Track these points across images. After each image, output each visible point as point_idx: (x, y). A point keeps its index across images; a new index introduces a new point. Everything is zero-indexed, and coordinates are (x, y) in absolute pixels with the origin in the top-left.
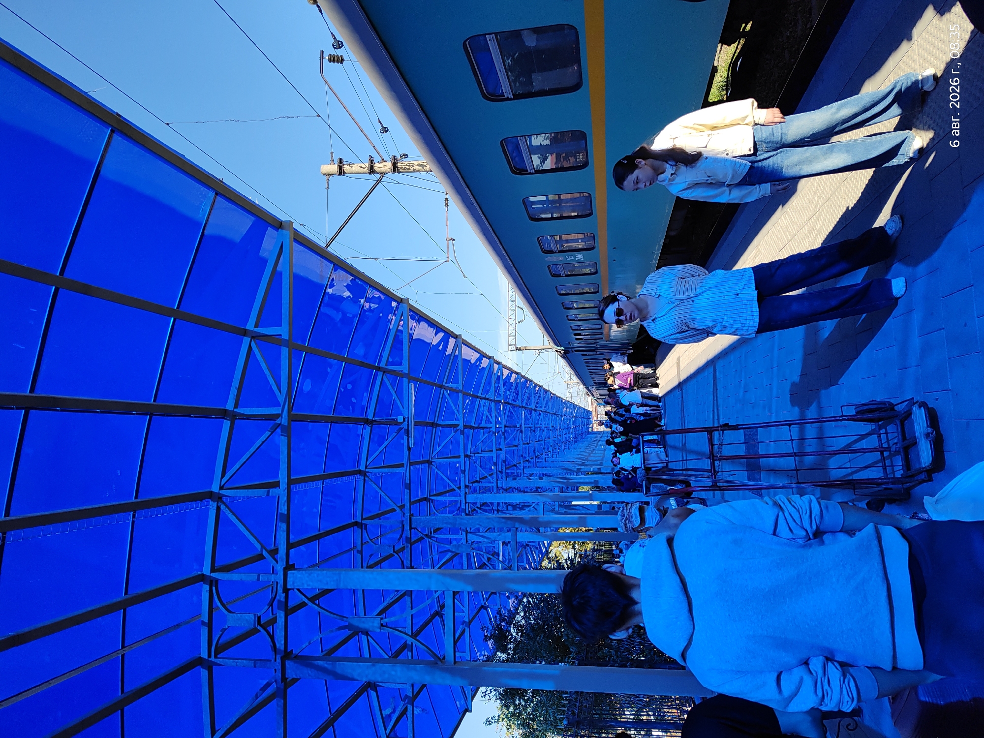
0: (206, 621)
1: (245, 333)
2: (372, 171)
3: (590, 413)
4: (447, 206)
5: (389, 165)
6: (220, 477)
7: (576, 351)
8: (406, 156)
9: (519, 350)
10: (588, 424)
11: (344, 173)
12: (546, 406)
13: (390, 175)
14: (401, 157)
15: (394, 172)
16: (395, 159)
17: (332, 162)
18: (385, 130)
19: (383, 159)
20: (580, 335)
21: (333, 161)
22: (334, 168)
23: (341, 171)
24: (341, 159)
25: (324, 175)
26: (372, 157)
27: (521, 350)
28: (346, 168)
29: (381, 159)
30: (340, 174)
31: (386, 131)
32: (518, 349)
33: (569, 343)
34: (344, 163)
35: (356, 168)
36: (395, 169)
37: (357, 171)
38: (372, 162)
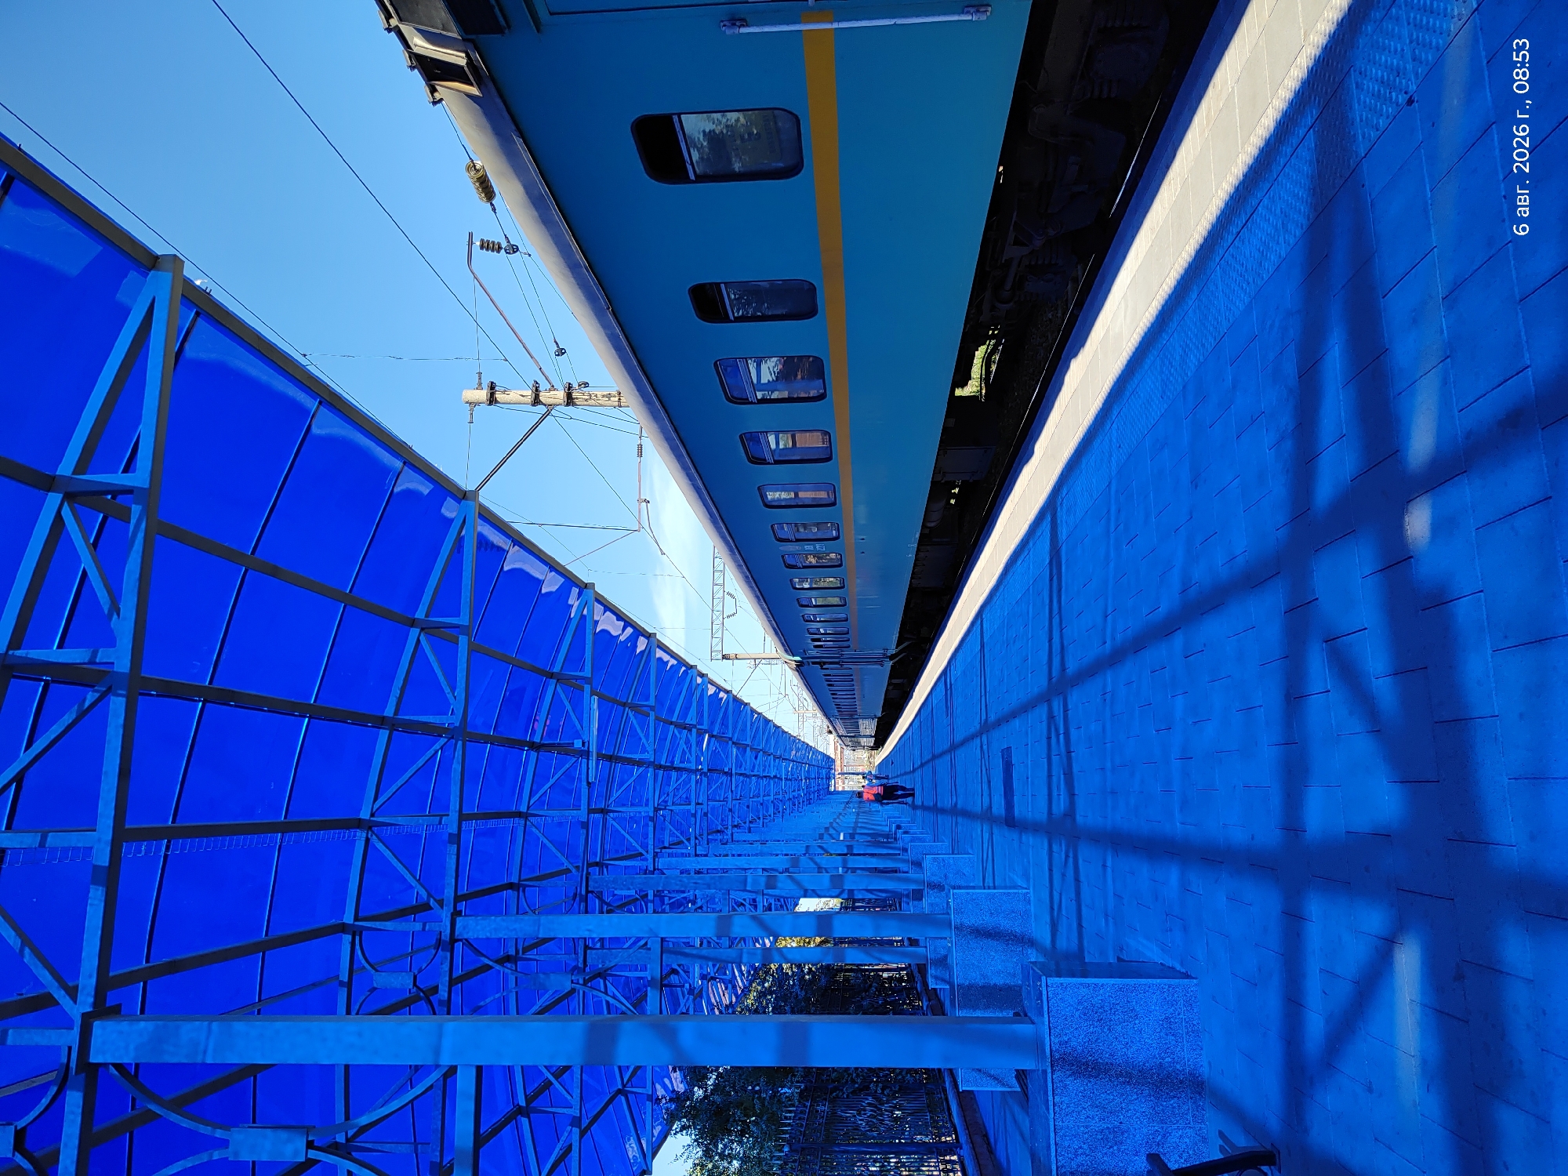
0: (346, 980)
1: (413, 623)
2: (536, 401)
3: (833, 761)
4: (640, 454)
5: (560, 395)
6: (372, 800)
7: (814, 663)
8: (586, 385)
9: (727, 659)
10: (829, 779)
11: (497, 402)
12: (766, 743)
13: (563, 408)
14: (579, 385)
15: (568, 404)
16: (569, 389)
17: (480, 387)
18: (561, 352)
19: (553, 386)
20: (819, 640)
21: (480, 384)
22: (483, 395)
23: (492, 400)
24: (492, 383)
25: (467, 403)
26: (537, 383)
27: (729, 659)
28: (499, 396)
29: (549, 386)
30: (491, 403)
31: (563, 354)
32: (725, 657)
33: (804, 651)
34: (497, 388)
35: (513, 396)
36: (570, 400)
37: (514, 400)
38: (537, 390)
